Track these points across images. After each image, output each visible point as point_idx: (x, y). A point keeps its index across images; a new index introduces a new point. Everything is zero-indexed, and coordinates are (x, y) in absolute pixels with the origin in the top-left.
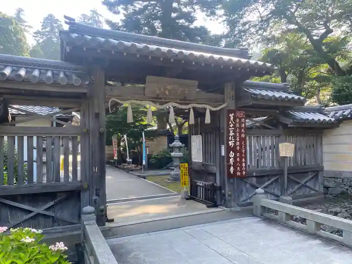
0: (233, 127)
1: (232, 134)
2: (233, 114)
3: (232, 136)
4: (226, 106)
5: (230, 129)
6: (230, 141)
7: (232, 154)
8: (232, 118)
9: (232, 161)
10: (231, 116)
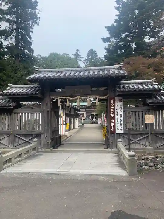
1: (112, 110)
2: (113, 100)
3: (112, 112)
4: (109, 96)
7: (112, 121)
8: (112, 102)
9: (112, 124)
10: (112, 101)
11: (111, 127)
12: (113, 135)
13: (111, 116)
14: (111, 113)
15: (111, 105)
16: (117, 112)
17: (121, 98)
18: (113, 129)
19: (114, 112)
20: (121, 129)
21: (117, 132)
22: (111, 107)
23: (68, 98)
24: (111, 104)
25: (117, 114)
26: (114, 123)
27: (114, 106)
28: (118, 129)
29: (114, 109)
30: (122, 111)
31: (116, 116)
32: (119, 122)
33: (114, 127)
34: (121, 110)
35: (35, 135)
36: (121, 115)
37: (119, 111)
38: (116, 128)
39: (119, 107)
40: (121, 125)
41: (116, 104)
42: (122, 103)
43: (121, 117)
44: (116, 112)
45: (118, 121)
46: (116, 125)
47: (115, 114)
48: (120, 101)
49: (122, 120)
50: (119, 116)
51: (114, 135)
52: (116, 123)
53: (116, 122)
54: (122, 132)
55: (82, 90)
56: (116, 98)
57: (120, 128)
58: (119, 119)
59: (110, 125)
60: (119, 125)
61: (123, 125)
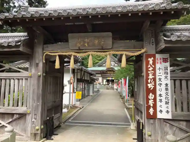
0: (152, 70)
1: (151, 77)
2: (152, 58)
3: (151, 79)
5: (149, 72)
6: (149, 83)
7: (151, 96)
8: (151, 62)
9: (151, 102)
10: (151, 60)
11: (149, 107)
12: (152, 121)
13: (149, 87)
14: (149, 81)
15: (150, 68)
16: (160, 79)
17: (167, 56)
18: (151, 111)
19: (154, 79)
20: (168, 112)
21: (159, 116)
22: (150, 71)
23: (73, 54)
24: (149, 66)
25: (160, 85)
26: (155, 100)
27: (154, 70)
28: (161, 111)
29: (154, 74)
30: (169, 78)
31: (158, 87)
32: (163, 98)
33: (155, 107)
34: (166, 77)
35: (17, 116)
36: (167, 85)
37: (163, 77)
38: (158, 109)
39: (162, 72)
40: (167, 103)
41: (158, 66)
42: (168, 64)
43: (167, 89)
44: (157, 80)
45: (160, 95)
46: (158, 104)
47: (155, 83)
48: (165, 60)
49: (169, 94)
50: (163, 87)
51: (155, 122)
52: (158, 100)
53: (158, 98)
54: (169, 116)
55: (96, 42)
56: (158, 56)
57: (164, 109)
58: (163, 93)
59: (148, 102)
60: (163, 103)
61: (170, 104)
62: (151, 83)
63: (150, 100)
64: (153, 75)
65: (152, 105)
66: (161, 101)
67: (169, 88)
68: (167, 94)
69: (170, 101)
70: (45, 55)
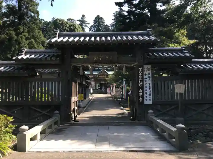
1: (140, 79)
7: (141, 91)
8: (141, 70)
9: (141, 94)
10: (140, 69)
11: (139, 97)
13: (140, 85)
14: (139, 82)
15: (140, 74)
16: (146, 81)
17: (150, 66)
18: (141, 99)
19: (143, 81)
20: (150, 100)
21: (145, 102)
22: (140, 76)
24: (140, 73)
25: (146, 84)
26: (143, 93)
27: (142, 75)
28: (146, 100)
30: (151, 80)
32: (148, 92)
33: (143, 97)
34: (149, 79)
36: (149, 84)
38: (145, 98)
39: (147, 76)
40: (150, 95)
41: (145, 73)
42: (150, 72)
43: (150, 87)
45: (146, 90)
46: (145, 95)
47: (143, 83)
48: (149, 69)
49: (151, 89)
51: (143, 106)
54: (151, 102)
55: (107, 57)
56: (146, 67)
57: (148, 98)
59: (138, 95)
60: (147, 95)
61: (151, 95)
62: (140, 83)
63: (140, 93)
64: (142, 78)
65: (141, 96)
66: (146, 93)
67: (151, 86)
68: (149, 89)
69: (151, 94)
70: (72, 65)
